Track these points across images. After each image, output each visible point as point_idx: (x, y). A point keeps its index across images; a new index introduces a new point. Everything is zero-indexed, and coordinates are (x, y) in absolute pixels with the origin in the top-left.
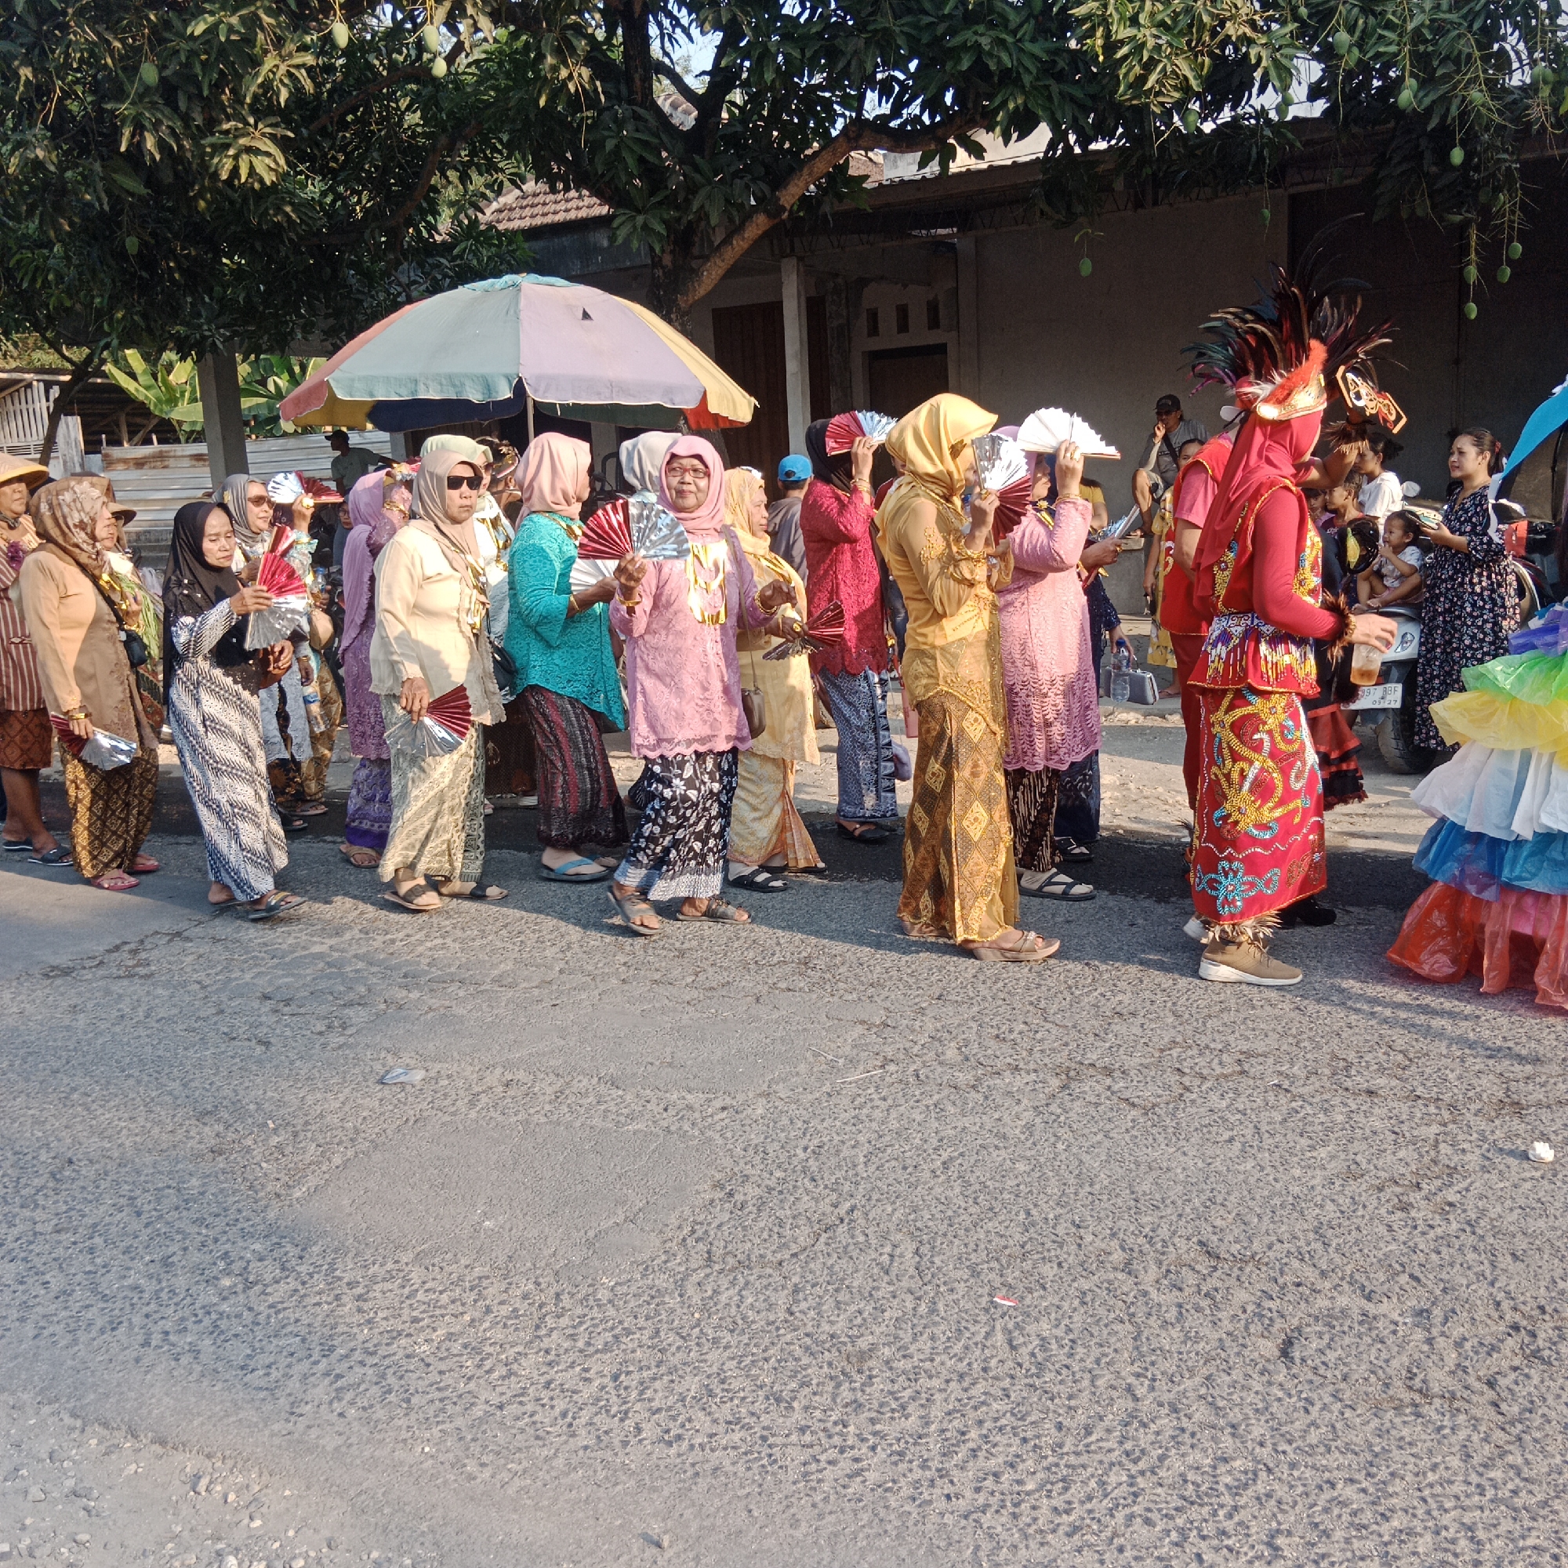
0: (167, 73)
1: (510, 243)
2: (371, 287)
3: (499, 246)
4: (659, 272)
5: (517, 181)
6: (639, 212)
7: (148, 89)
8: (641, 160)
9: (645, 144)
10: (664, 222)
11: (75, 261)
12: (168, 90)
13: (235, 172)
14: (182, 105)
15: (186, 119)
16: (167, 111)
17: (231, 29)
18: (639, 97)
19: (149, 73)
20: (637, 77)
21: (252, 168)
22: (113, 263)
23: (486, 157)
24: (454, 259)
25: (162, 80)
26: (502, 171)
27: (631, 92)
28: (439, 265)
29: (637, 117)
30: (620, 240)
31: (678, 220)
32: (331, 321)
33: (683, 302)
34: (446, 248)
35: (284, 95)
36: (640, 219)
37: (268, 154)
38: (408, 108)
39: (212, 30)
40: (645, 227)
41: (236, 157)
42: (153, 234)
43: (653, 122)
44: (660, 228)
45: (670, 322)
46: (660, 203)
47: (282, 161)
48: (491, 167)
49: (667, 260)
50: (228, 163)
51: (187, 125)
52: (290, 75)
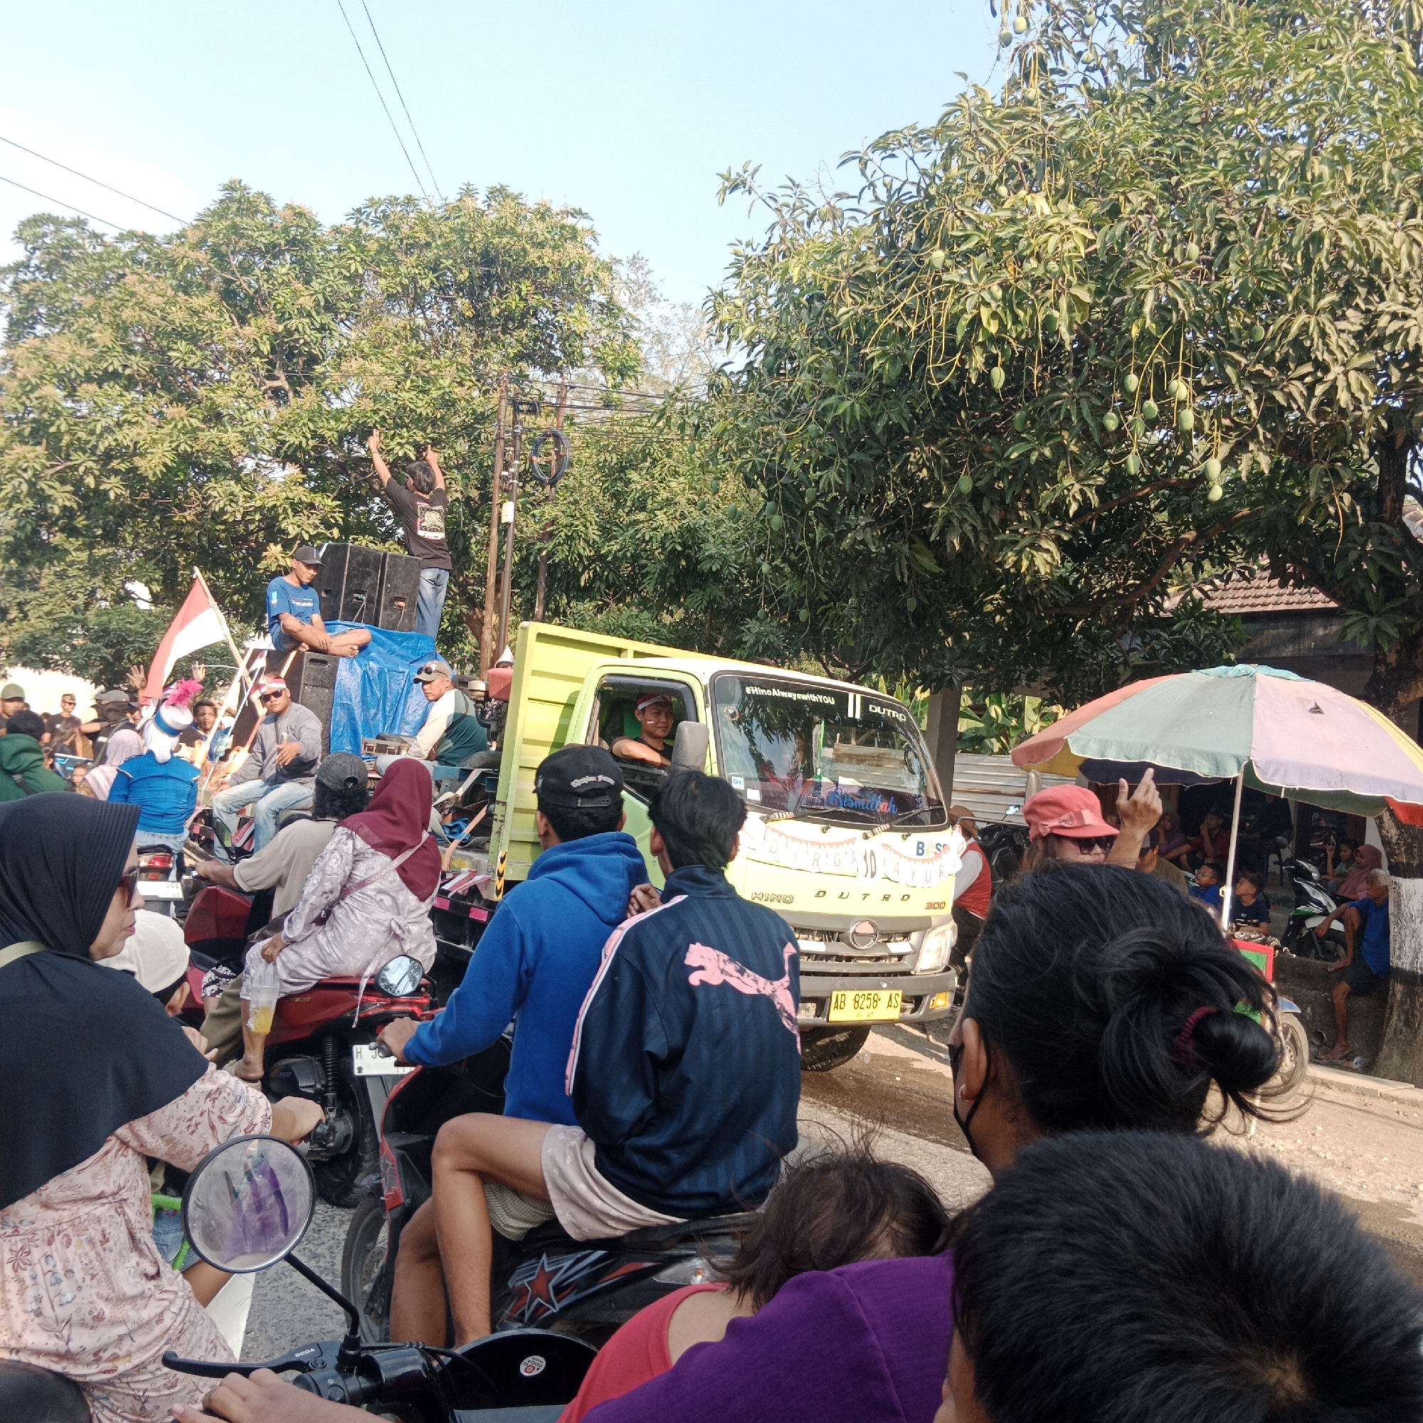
0: (980, 483)
1: (1228, 625)
2: (1094, 650)
3: (1217, 627)
4: (1382, 669)
5: (1247, 575)
6: (1371, 614)
7: (960, 494)
8: (1382, 570)
9: (1389, 557)
10: (1397, 625)
11: (864, 611)
12: (977, 496)
13: (1017, 564)
14: (985, 509)
15: (986, 519)
16: (973, 512)
17: (1042, 454)
18: (1387, 516)
19: (965, 484)
20: (1388, 499)
21: (1032, 563)
22: (892, 616)
23: (1220, 552)
24: (1173, 633)
25: (974, 488)
26: (1234, 564)
27: (1381, 511)
28: (1158, 637)
29: (1383, 533)
30: (1349, 638)
31: (1411, 625)
32: (1054, 674)
33: (1402, 698)
34: (1167, 623)
35: (1074, 508)
36: (1373, 622)
37: (1048, 551)
38: (1157, 509)
39: (1026, 455)
40: (1377, 627)
41: (1019, 553)
42: (929, 597)
43: (1398, 538)
44: (1393, 632)
45: (1386, 714)
46: (1393, 610)
47: (1057, 557)
48: (1223, 560)
49: (1392, 659)
50: (1011, 558)
51: (985, 525)
52: (1081, 491)
